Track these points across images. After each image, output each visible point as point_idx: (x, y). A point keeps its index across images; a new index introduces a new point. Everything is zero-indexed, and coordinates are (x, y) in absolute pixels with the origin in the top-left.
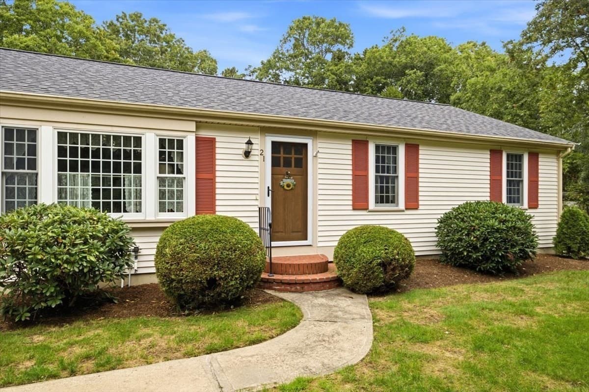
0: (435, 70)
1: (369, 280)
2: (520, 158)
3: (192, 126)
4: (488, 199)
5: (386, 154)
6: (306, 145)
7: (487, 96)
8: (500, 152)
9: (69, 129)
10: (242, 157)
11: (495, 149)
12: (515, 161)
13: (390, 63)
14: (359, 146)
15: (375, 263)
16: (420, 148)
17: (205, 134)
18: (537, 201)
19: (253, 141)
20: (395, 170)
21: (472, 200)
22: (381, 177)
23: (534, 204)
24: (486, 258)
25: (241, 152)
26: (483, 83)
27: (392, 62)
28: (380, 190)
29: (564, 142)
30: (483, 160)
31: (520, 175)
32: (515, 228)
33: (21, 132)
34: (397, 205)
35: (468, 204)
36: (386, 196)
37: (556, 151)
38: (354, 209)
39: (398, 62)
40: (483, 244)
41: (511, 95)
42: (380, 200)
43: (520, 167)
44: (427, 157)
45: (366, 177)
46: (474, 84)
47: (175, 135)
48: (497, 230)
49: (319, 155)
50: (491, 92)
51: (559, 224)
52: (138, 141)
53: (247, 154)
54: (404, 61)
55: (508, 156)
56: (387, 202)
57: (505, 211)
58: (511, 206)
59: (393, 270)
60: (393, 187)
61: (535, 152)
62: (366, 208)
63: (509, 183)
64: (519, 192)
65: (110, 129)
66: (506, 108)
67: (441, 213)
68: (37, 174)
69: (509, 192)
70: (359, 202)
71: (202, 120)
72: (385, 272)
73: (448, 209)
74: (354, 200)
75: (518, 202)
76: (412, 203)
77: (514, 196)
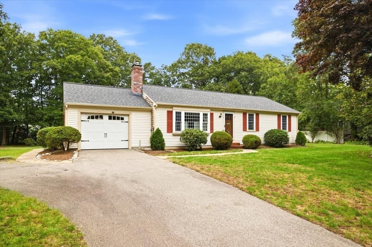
0: (253, 72)
1: (252, 146)
2: (286, 117)
3: (209, 110)
4: (277, 129)
5: (251, 116)
6: (232, 114)
7: (276, 86)
8: (280, 115)
9: (187, 112)
10: (219, 118)
11: (279, 115)
12: (284, 118)
13: (233, 68)
14: (245, 114)
15: (254, 142)
16: (260, 114)
17: (212, 112)
18: (291, 129)
19: (222, 113)
20: (253, 121)
21: (273, 129)
22: (250, 122)
23: (290, 130)
24: (277, 143)
25: (219, 116)
26: (274, 81)
27: (234, 67)
28: (249, 126)
29: (298, 112)
30: (275, 118)
31: (286, 122)
32: (284, 135)
33: (178, 112)
34: (254, 130)
35: (272, 130)
36: (251, 128)
37: (296, 115)
38: (243, 131)
39: (237, 68)
40: (276, 140)
41: (285, 86)
42: (250, 129)
43: (286, 119)
44: (261, 117)
45: (246, 122)
46: (271, 81)
47: (206, 113)
48: (279, 136)
49: (236, 117)
50: (278, 85)
51: (297, 136)
52: (199, 114)
53: (220, 117)
54: (240, 67)
55: (283, 116)
56: (251, 129)
57: (281, 131)
58: (283, 130)
59: (258, 143)
60: (253, 125)
61: (290, 115)
62: (246, 131)
63: (283, 124)
64: (286, 127)
65: (194, 111)
66: (283, 92)
67: (265, 132)
68: (181, 122)
69: (283, 127)
70: (245, 129)
71: (212, 109)
72: (256, 144)
73: (267, 131)
74: (243, 129)
75: (285, 130)
76: (258, 130)
77: (284, 128)
